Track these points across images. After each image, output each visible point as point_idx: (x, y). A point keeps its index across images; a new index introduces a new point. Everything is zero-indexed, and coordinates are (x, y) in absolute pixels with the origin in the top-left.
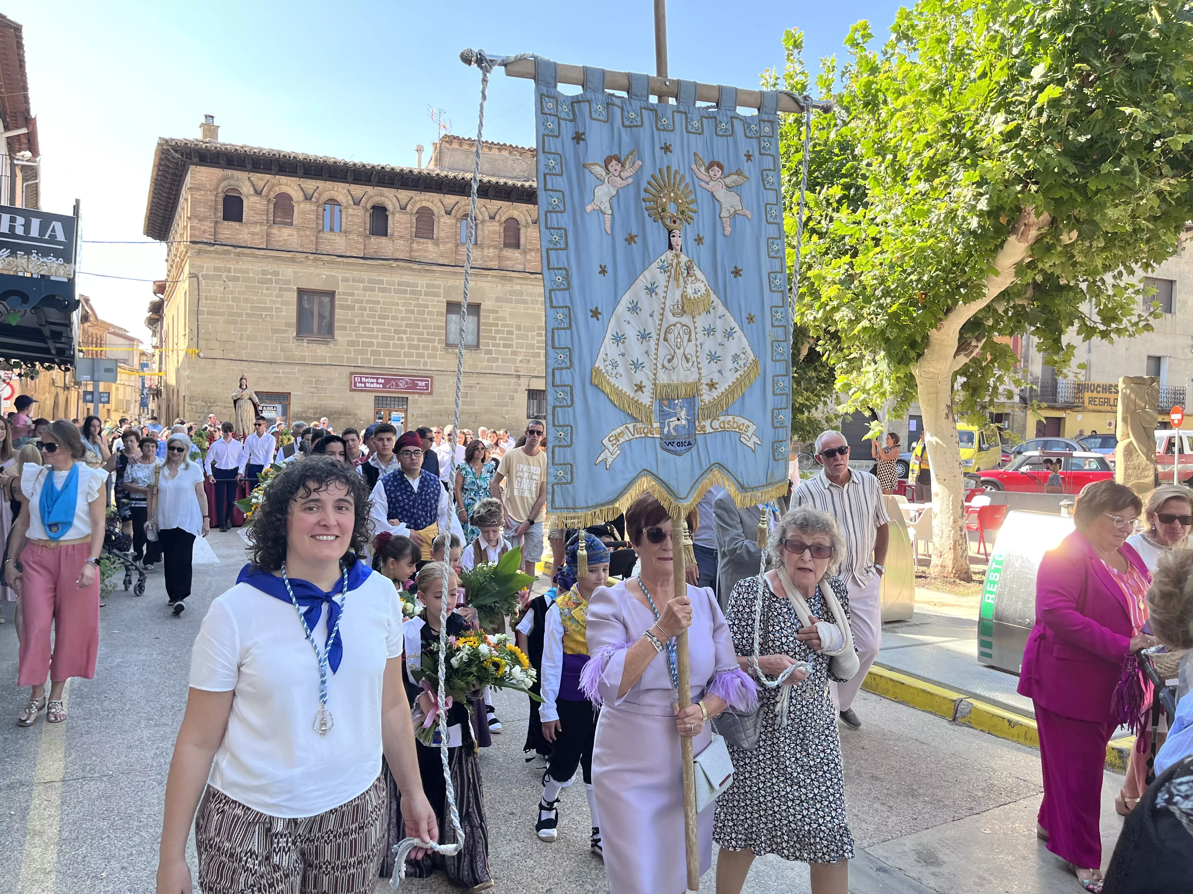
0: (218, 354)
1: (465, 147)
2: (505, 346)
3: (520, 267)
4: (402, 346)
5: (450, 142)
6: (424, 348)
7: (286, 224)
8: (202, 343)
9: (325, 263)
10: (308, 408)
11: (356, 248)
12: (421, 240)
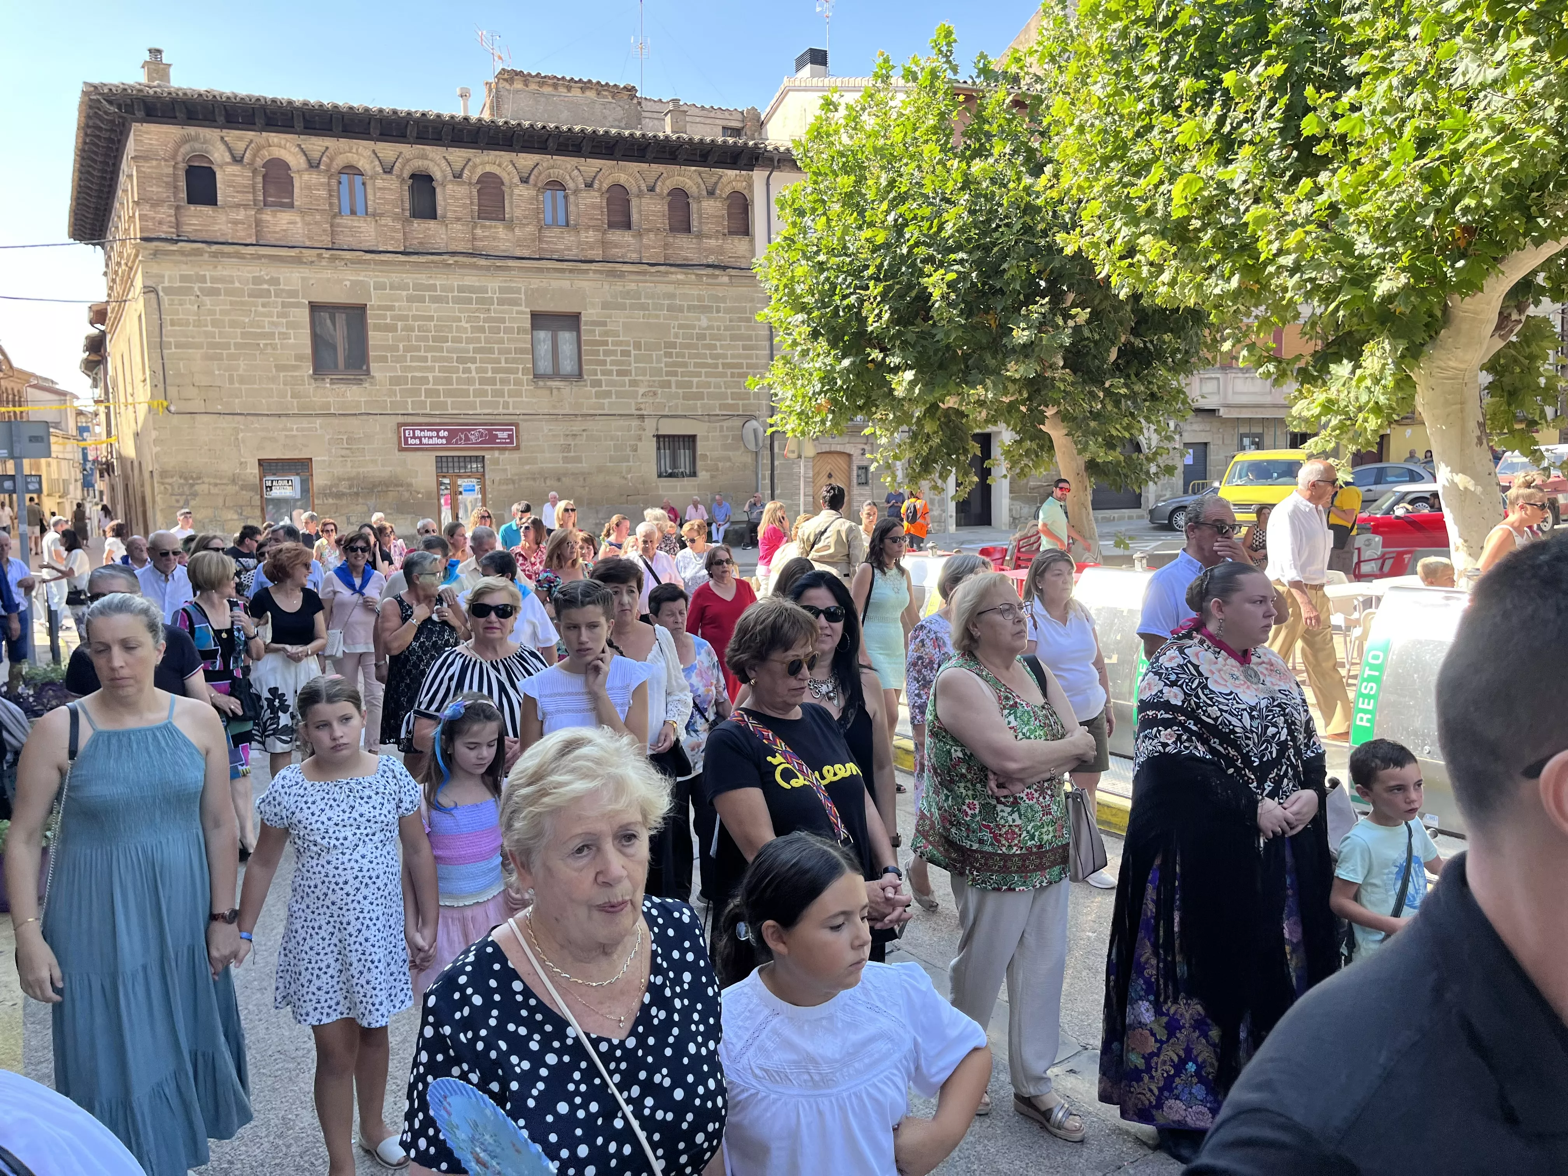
0: (197, 405)
1: (533, 87)
2: (620, 373)
3: (634, 256)
4: (470, 381)
5: (510, 81)
6: (503, 381)
7: (282, 205)
8: (172, 391)
9: (347, 262)
10: (340, 479)
11: (393, 238)
12: (488, 223)
